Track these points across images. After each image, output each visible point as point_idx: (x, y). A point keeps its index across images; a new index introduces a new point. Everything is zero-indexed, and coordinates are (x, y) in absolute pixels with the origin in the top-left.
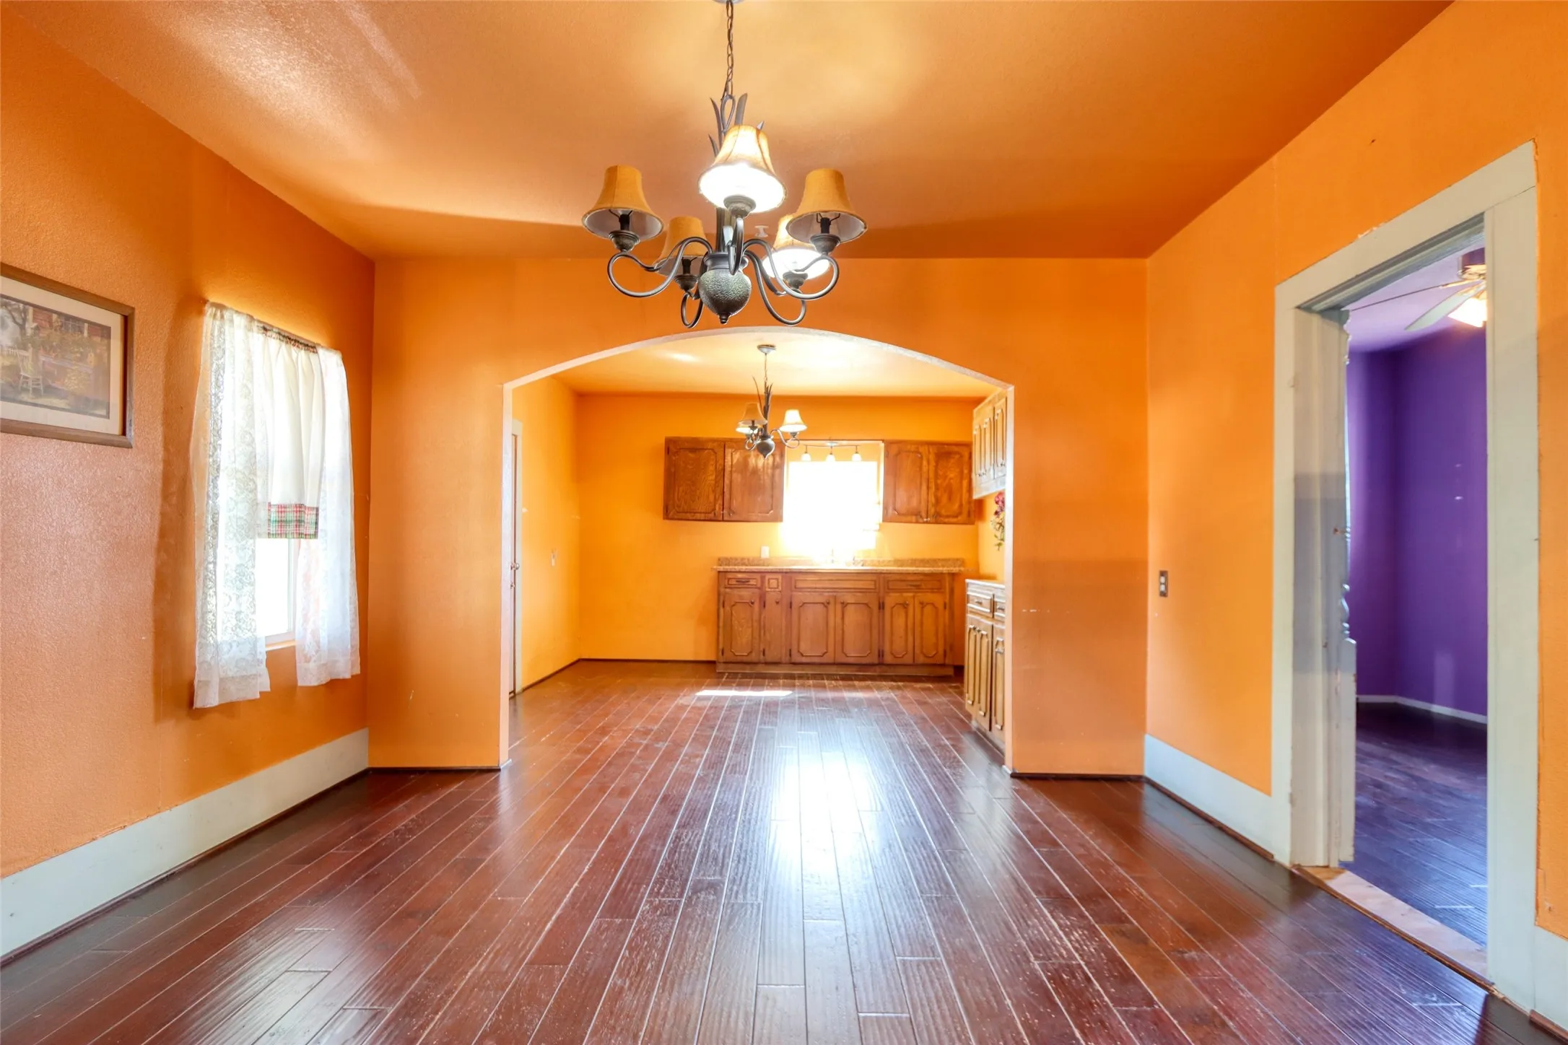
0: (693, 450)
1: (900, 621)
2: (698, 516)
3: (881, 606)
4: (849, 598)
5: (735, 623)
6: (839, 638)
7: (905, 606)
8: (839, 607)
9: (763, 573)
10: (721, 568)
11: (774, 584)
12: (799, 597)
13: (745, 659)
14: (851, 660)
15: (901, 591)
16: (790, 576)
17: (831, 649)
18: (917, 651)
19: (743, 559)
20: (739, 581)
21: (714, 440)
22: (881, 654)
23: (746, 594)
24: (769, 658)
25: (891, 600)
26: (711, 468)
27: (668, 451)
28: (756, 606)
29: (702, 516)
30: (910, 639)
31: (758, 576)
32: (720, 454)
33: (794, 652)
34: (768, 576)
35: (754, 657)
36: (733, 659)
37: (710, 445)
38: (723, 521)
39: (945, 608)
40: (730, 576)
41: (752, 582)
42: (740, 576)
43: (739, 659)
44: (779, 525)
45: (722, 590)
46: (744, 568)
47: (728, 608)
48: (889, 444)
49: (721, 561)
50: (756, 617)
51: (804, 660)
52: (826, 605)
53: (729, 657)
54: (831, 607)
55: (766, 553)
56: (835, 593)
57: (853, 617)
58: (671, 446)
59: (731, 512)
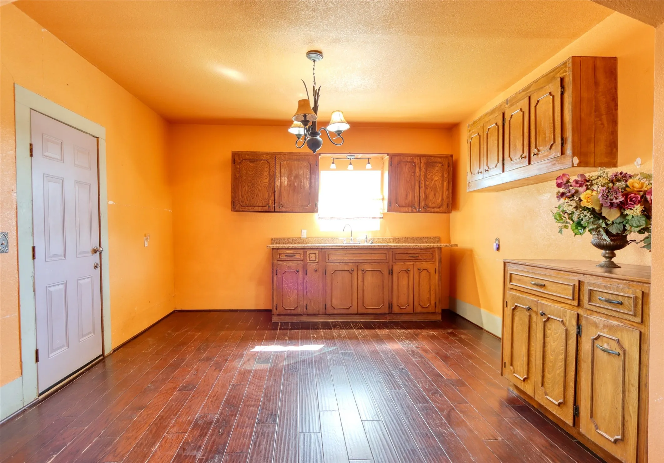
0: (252, 161)
1: (404, 282)
2: (257, 209)
3: (391, 273)
4: (367, 267)
5: (285, 286)
6: (360, 295)
7: (407, 271)
8: (360, 273)
9: (305, 250)
10: (275, 246)
11: (313, 257)
12: (331, 266)
13: (293, 312)
14: (370, 311)
15: (405, 261)
16: (324, 252)
17: (355, 304)
18: (416, 304)
19: (288, 239)
20: (287, 255)
21: (267, 154)
22: (391, 306)
23: (292, 264)
24: (310, 311)
25: (397, 268)
26: (266, 174)
27: (234, 161)
28: (300, 274)
29: (260, 209)
30: (411, 296)
31: (301, 252)
32: (272, 164)
33: (328, 305)
34: (309, 252)
35: (299, 311)
36: (285, 312)
37: (264, 157)
38: (275, 212)
39: (435, 273)
40: (280, 252)
41: (297, 256)
42: (288, 252)
43: (289, 312)
44: (315, 215)
45: (275, 262)
46: (291, 246)
47: (279, 275)
48: (392, 157)
49: (273, 241)
50: (300, 281)
51: (336, 312)
52: (351, 272)
53: (280, 310)
54: (355, 273)
55: (305, 235)
56: (357, 263)
57: (371, 281)
58: (236, 158)
59: (281, 205)
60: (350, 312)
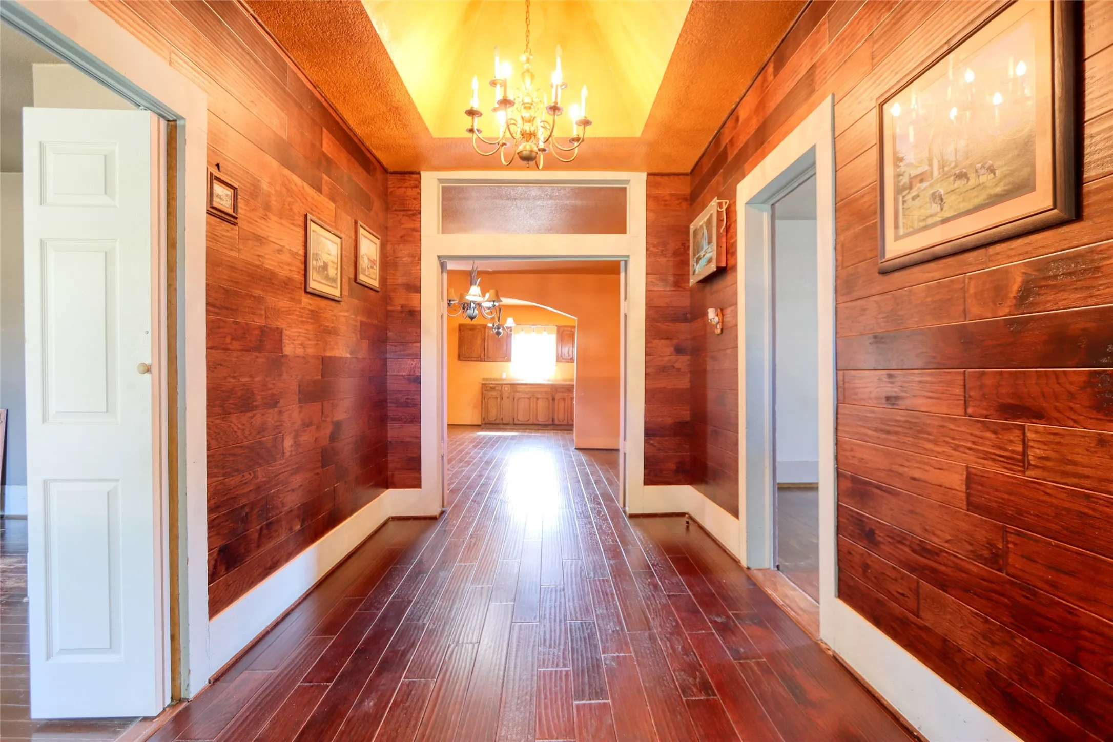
0: (471, 330)
1: (562, 405)
2: (473, 359)
3: (554, 399)
4: (539, 396)
5: (489, 406)
6: (535, 413)
7: (564, 399)
8: (535, 399)
9: (502, 385)
10: (483, 382)
11: (506, 389)
12: (517, 395)
13: (494, 422)
14: (541, 423)
15: (562, 392)
16: (513, 386)
17: (531, 418)
18: (569, 419)
19: (493, 378)
20: (491, 388)
21: (480, 325)
22: (553, 420)
23: (494, 393)
24: (504, 422)
25: (558, 396)
26: (479, 339)
27: (460, 331)
28: (499, 399)
30: (566, 413)
31: (499, 386)
32: (484, 332)
33: (515, 419)
34: (504, 386)
35: (497, 422)
36: (489, 422)
37: (479, 327)
38: (485, 361)
40: (487, 386)
41: (497, 389)
42: (491, 386)
43: (491, 422)
44: (509, 364)
45: (484, 392)
46: (493, 382)
47: (486, 399)
48: (559, 327)
49: (484, 379)
50: (499, 403)
51: (520, 423)
52: (529, 398)
53: (486, 421)
54: (532, 399)
55: (504, 376)
56: (533, 393)
57: (541, 404)
58: (462, 328)
59: (488, 357)
60: (528, 423)
